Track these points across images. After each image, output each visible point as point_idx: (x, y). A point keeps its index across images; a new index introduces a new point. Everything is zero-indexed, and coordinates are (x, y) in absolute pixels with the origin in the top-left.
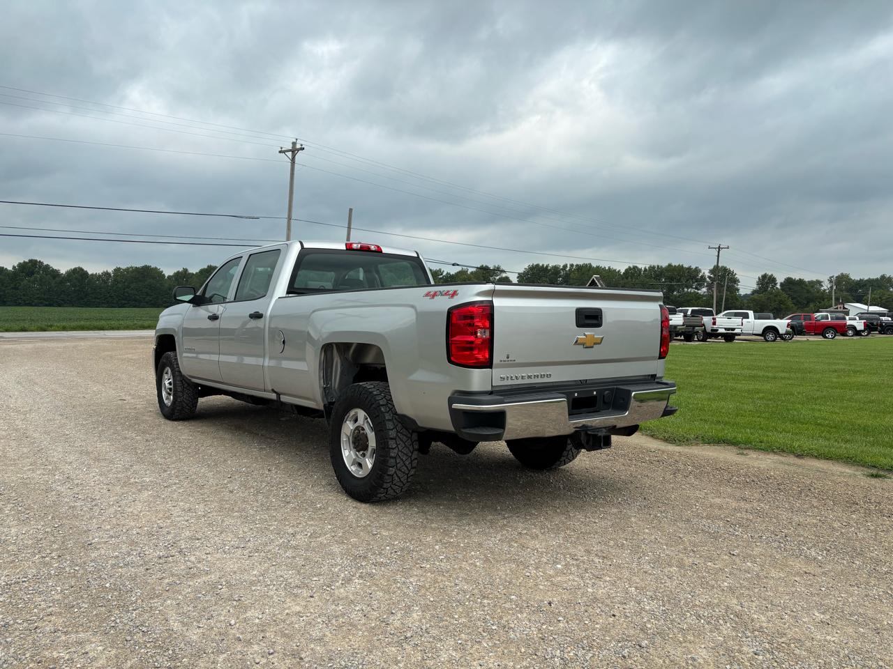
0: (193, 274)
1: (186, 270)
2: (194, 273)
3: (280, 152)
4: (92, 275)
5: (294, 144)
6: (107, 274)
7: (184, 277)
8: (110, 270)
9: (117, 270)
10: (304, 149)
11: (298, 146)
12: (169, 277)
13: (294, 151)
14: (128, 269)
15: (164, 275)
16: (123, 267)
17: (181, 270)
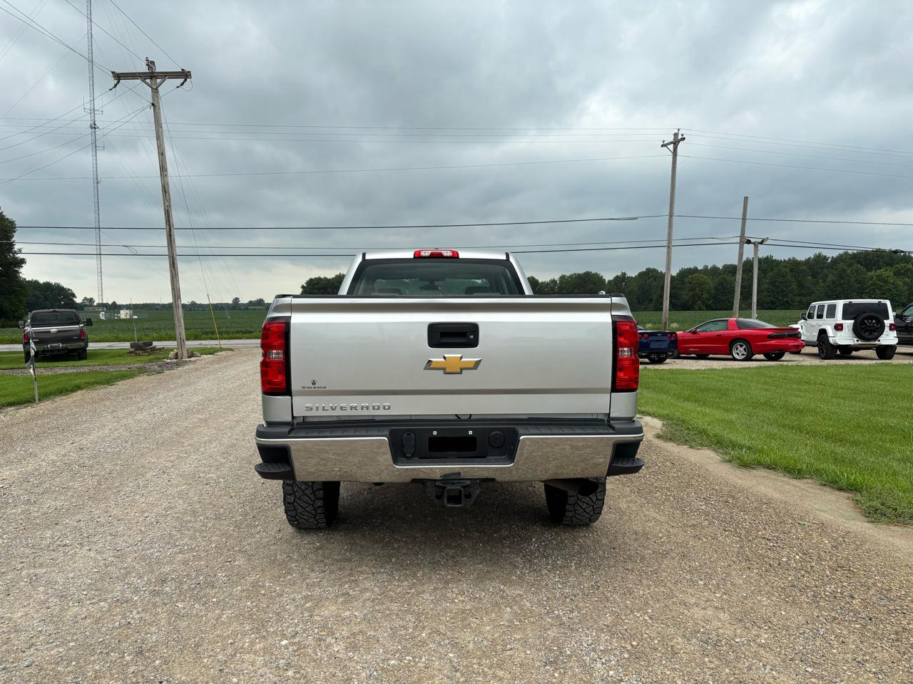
0: (632, 277)
1: (624, 274)
2: (634, 276)
3: (662, 146)
4: (542, 283)
5: (676, 135)
6: (554, 281)
7: (623, 281)
8: (557, 278)
9: (563, 277)
10: (684, 139)
11: (680, 137)
12: (609, 281)
13: (676, 143)
14: (571, 276)
15: (605, 280)
16: (568, 274)
17: (619, 274)
